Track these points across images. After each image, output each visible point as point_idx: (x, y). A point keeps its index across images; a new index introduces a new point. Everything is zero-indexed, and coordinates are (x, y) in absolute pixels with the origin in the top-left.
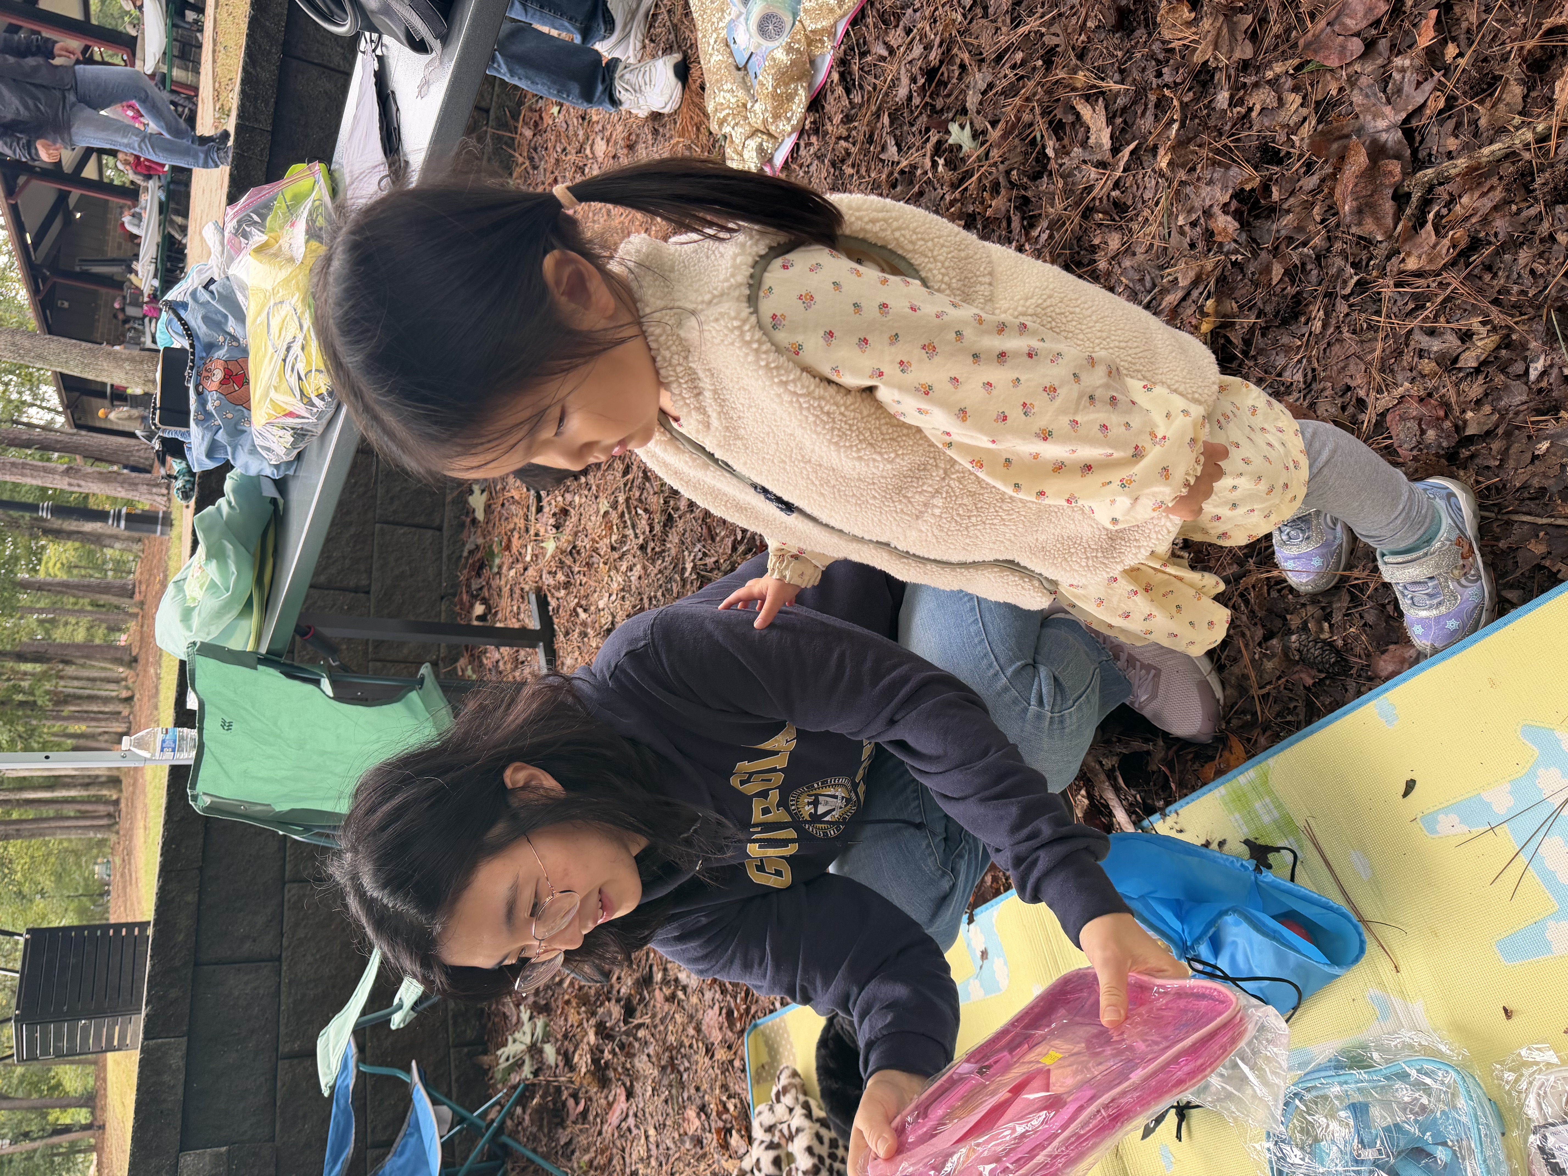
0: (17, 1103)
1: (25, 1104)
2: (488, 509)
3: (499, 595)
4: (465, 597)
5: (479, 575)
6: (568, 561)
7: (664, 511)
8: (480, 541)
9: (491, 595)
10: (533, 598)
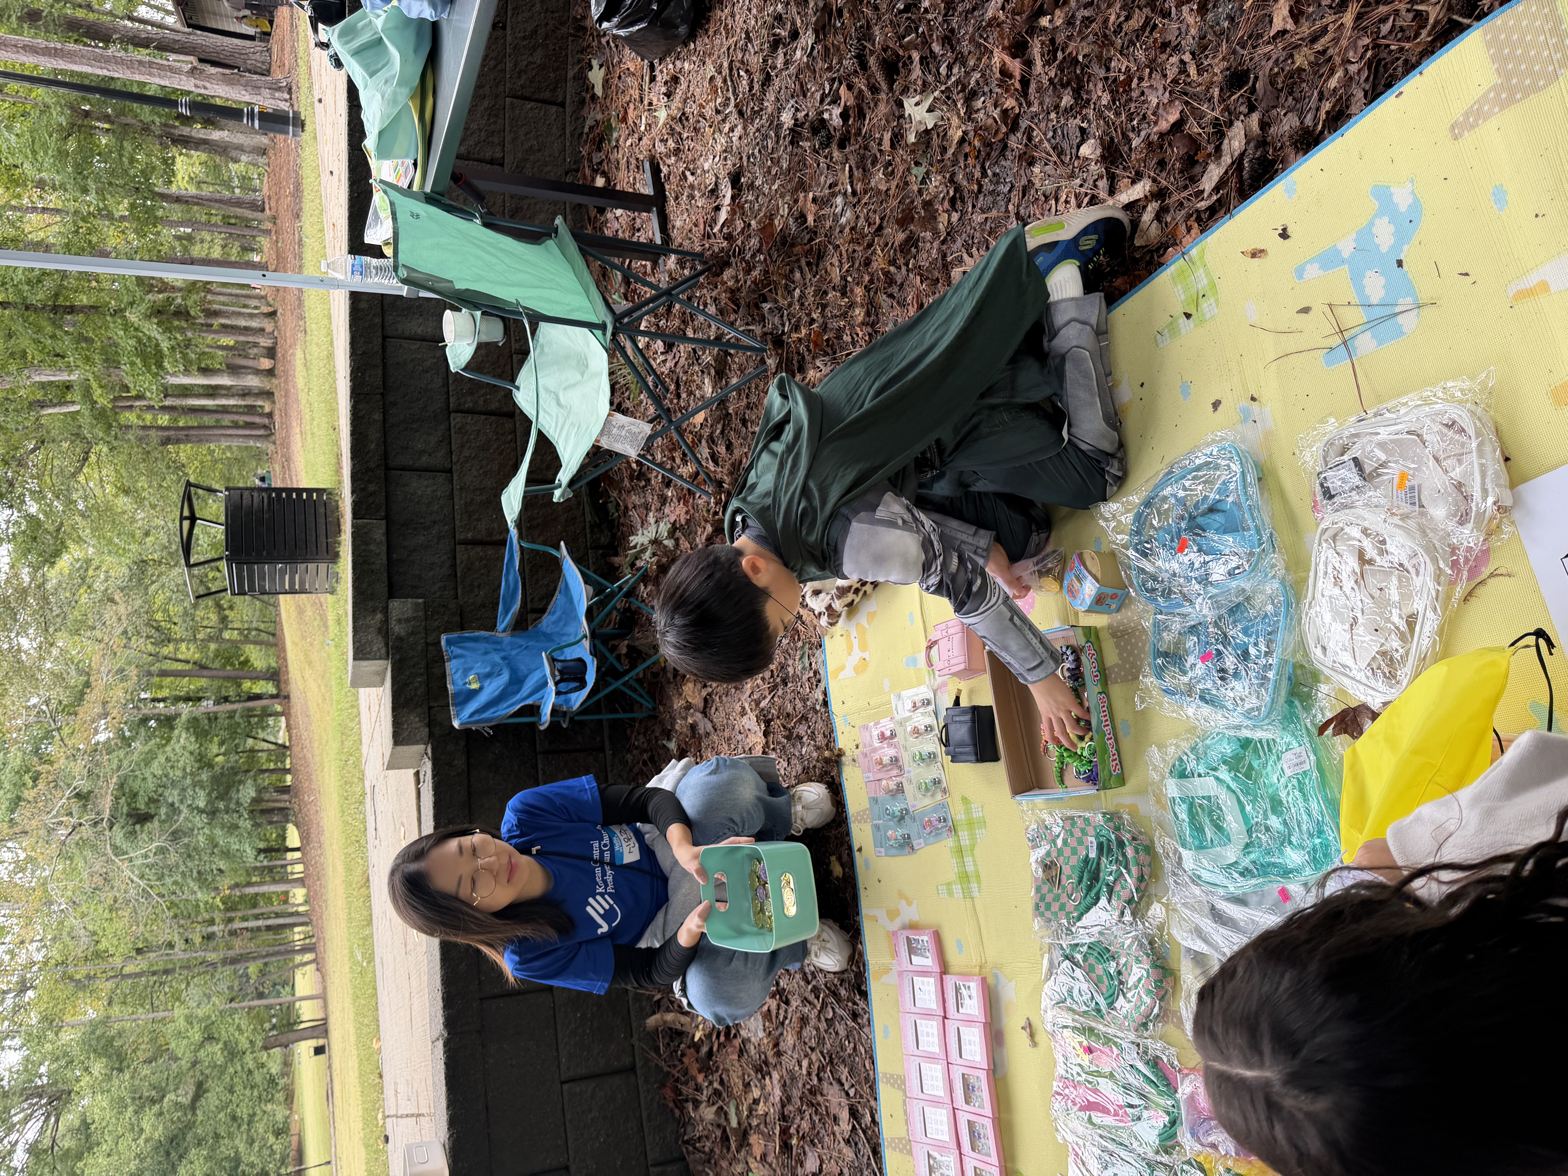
0: (214, 673)
1: (221, 673)
2: (606, 83)
3: (617, 168)
4: (587, 171)
5: (599, 149)
6: (678, 128)
7: (763, 70)
8: (599, 117)
9: (610, 169)
10: (647, 165)
